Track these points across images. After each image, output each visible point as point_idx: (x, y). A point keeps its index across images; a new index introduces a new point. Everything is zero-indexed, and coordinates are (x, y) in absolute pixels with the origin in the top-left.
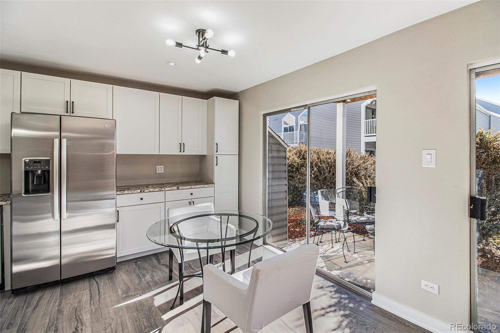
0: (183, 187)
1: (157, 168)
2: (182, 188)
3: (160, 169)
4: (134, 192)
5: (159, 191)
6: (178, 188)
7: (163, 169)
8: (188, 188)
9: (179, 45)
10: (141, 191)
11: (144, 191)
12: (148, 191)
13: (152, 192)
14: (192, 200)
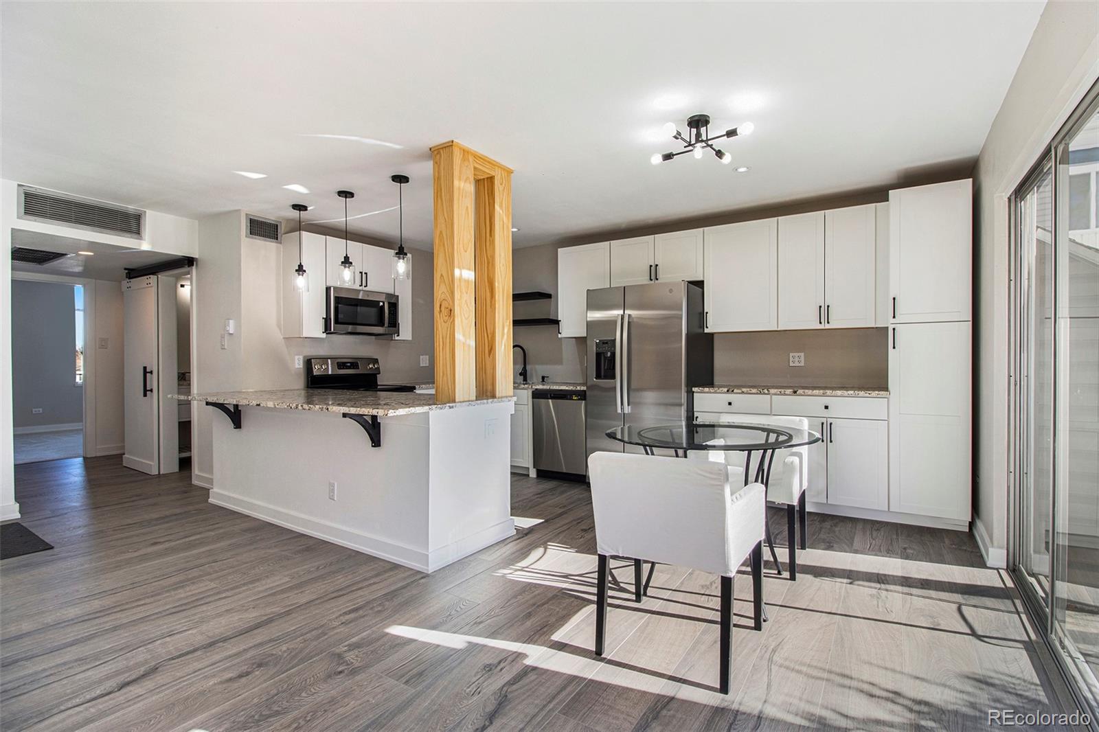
0: (807, 391)
1: (791, 356)
2: (804, 392)
3: (797, 359)
4: (718, 391)
5: (757, 394)
6: (795, 392)
7: (802, 359)
8: (817, 394)
9: (668, 157)
10: (728, 391)
11: (733, 391)
12: (740, 391)
13: (746, 393)
14: (830, 421)
